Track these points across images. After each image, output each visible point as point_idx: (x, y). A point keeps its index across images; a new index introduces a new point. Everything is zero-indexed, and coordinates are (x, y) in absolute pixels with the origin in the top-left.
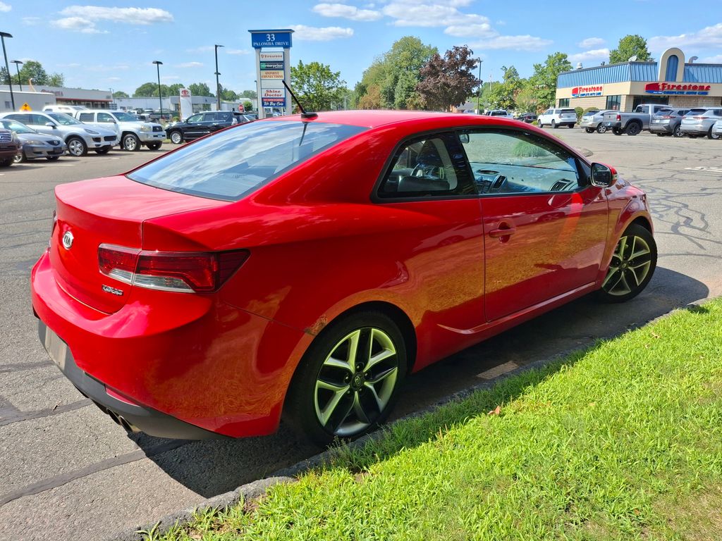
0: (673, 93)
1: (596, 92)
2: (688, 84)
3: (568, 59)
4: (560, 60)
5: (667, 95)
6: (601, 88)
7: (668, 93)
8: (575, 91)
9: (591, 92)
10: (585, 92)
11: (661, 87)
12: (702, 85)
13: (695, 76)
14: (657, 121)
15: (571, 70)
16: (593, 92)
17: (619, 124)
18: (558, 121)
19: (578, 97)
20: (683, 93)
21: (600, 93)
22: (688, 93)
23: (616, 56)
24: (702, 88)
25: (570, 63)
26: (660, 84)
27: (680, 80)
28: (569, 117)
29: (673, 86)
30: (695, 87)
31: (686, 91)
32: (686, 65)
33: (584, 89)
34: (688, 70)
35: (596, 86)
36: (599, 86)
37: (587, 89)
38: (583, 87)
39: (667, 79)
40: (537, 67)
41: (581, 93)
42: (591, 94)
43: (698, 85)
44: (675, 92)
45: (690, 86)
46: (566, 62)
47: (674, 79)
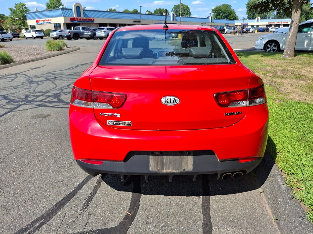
0: (81, 22)
1: (48, 22)
2: (86, 18)
3: (26, 6)
4: (22, 6)
5: (79, 23)
6: (50, 20)
7: (79, 22)
8: (37, 22)
9: (45, 22)
10: (43, 22)
11: (76, 19)
12: (91, 18)
13: (88, 15)
14: (86, 34)
15: (30, 11)
16: (47, 22)
17: (70, 36)
18: (35, 35)
19: (39, 24)
20: (85, 22)
21: (50, 22)
22: (87, 22)
23: (49, 5)
24: (91, 19)
25: (28, 8)
26: (76, 18)
27: (82, 16)
28: (40, 33)
29: (81, 19)
30: (89, 19)
31: (86, 21)
32: (83, 10)
33: (42, 21)
34: (85, 12)
35: (46, 19)
36: (49, 19)
37: (43, 21)
38: (41, 19)
39: (78, 16)
40: (11, 9)
41: (41, 22)
42: (46, 23)
43: (90, 18)
44: (82, 22)
45: (87, 19)
46: (25, 8)
47: (80, 16)
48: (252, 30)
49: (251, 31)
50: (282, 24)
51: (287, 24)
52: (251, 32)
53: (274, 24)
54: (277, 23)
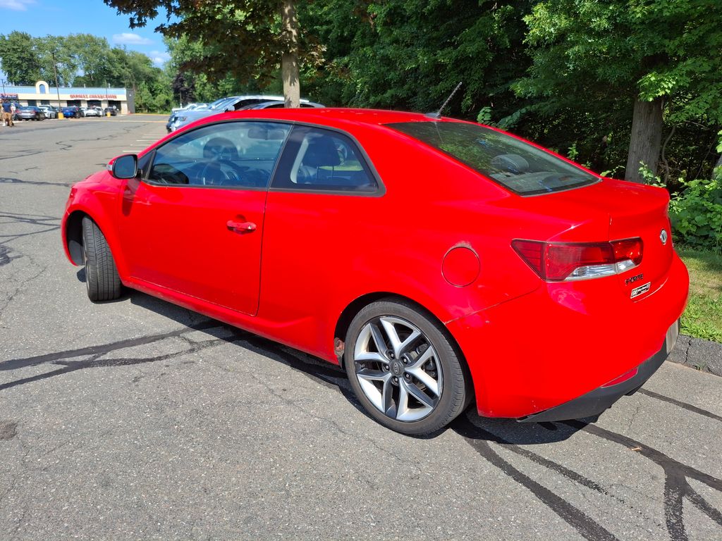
48: (47, 112)
49: (47, 116)
50: (104, 101)
51: (115, 100)
52: (47, 118)
53: (86, 99)
54: (93, 97)
